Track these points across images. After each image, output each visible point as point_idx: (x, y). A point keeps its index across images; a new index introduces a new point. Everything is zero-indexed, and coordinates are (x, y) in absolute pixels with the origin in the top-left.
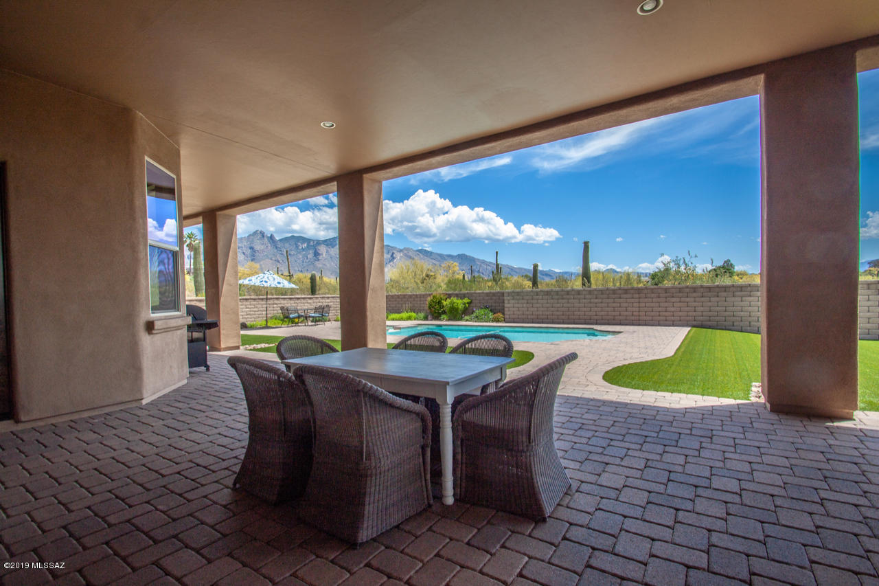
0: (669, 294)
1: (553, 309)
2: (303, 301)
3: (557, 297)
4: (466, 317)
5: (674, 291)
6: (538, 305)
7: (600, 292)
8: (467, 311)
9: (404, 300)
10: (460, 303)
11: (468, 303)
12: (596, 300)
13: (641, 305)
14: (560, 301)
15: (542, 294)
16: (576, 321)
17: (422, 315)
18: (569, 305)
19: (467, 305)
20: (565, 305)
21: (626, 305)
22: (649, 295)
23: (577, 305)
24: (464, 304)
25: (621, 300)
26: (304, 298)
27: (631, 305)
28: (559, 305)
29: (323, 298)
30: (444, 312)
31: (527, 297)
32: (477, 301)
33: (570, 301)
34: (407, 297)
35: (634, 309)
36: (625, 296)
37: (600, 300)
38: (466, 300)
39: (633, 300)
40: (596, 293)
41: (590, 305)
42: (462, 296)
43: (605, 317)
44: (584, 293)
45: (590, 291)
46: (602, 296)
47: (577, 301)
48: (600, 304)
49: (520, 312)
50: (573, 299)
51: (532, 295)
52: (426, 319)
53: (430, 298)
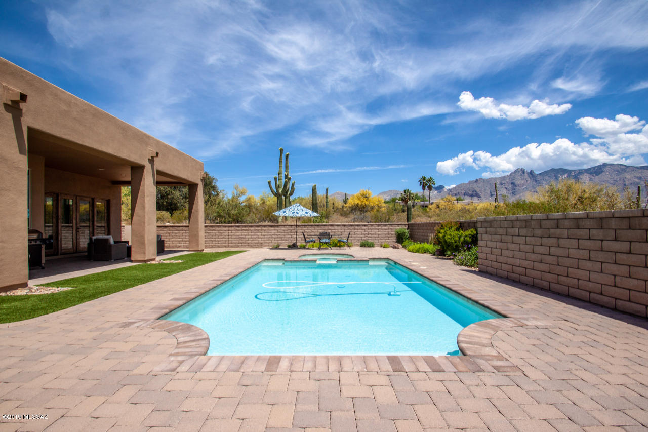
1: (533, 256)
2: (356, 228)
3: (538, 232)
6: (514, 246)
7: (625, 224)
10: (457, 236)
11: (471, 236)
12: (616, 246)
14: (545, 240)
15: (518, 224)
16: (572, 290)
17: (436, 248)
18: (559, 251)
19: (468, 239)
20: (553, 250)
23: (573, 252)
24: (465, 237)
26: (358, 225)
28: (542, 250)
31: (500, 231)
33: (562, 242)
37: (625, 246)
38: (469, 232)
40: (613, 223)
41: (601, 256)
43: (638, 294)
44: (588, 223)
45: (601, 218)
46: (631, 234)
47: (574, 242)
48: (624, 256)
49: (493, 257)
50: (568, 238)
51: (506, 226)
52: (434, 253)
53: (440, 227)
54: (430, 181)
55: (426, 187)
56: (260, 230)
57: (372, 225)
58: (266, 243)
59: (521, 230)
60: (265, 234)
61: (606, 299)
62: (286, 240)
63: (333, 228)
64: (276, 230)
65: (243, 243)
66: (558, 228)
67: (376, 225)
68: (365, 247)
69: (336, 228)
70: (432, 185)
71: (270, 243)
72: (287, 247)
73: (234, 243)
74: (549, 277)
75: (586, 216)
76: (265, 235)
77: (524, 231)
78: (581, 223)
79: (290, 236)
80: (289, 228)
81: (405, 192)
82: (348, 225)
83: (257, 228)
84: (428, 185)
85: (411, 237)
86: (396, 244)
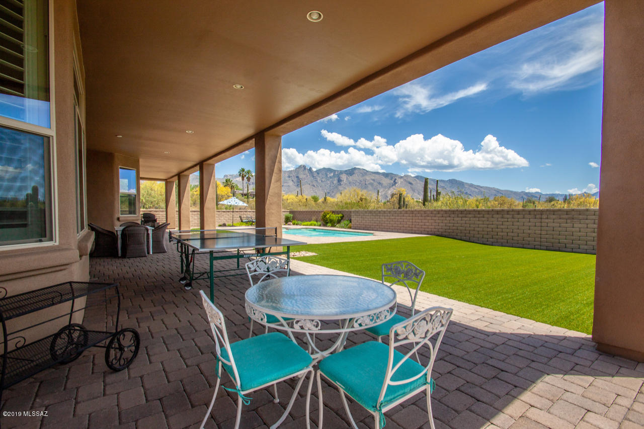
1: (373, 222)
4: (338, 225)
5: (428, 212)
6: (366, 219)
8: (339, 222)
10: (335, 217)
11: (341, 217)
13: (414, 221)
14: (376, 217)
16: (383, 229)
17: (319, 223)
19: (340, 218)
20: (378, 219)
21: (406, 220)
23: (384, 220)
24: (338, 217)
25: (404, 217)
28: (375, 220)
30: (328, 222)
31: (362, 215)
32: (346, 216)
34: (315, 212)
35: (409, 223)
36: (406, 215)
38: (340, 215)
39: (409, 218)
42: (338, 213)
43: (396, 227)
44: (387, 212)
47: (384, 217)
48: (394, 220)
49: (358, 223)
50: (382, 216)
51: (364, 213)
52: (320, 226)
53: (323, 213)
54: (248, 173)
55: (245, 178)
59: (369, 214)
66: (380, 213)
69: (249, 213)
70: (250, 176)
74: (377, 227)
78: (385, 212)
81: (227, 181)
84: (247, 176)
85: (293, 219)
86: (289, 223)
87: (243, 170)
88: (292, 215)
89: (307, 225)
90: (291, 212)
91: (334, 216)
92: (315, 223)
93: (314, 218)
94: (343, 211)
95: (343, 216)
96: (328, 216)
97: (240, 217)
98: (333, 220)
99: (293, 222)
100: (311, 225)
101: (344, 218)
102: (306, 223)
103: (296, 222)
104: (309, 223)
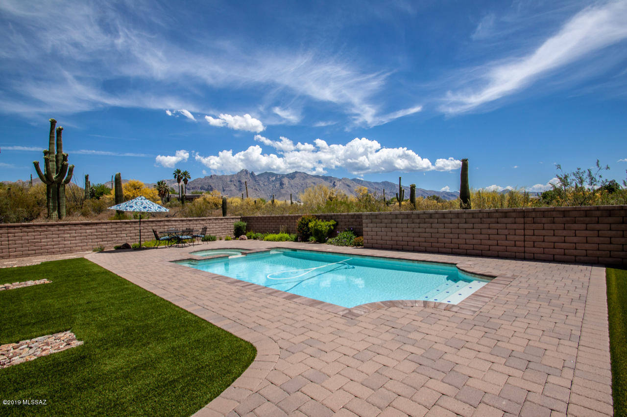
0: (568, 219)
1: (413, 234)
2: (195, 222)
3: (418, 221)
4: (330, 240)
6: (397, 230)
7: (471, 216)
8: (332, 233)
9: (282, 221)
10: (324, 226)
11: (333, 225)
12: (466, 226)
13: (528, 232)
14: (421, 225)
16: (440, 249)
17: (294, 236)
18: (432, 230)
19: (332, 227)
20: (427, 230)
21: (506, 232)
22: (538, 220)
23: (441, 230)
24: (330, 226)
25: (499, 226)
26: (196, 220)
27: (512, 232)
28: (419, 230)
29: (216, 219)
30: (311, 235)
31: (386, 221)
32: (342, 223)
33: (434, 225)
34: (284, 218)
35: (517, 238)
36: (504, 220)
37: (471, 226)
38: (332, 222)
39: (515, 226)
41: (458, 231)
42: (326, 218)
43: (477, 246)
44: (450, 216)
45: (458, 213)
46: (473, 220)
47: (442, 225)
48: (470, 230)
49: (378, 237)
50: (438, 223)
51: (391, 218)
52: (296, 240)
53: (300, 220)
54: (185, 175)
55: (182, 180)
56: (67, 230)
57: (210, 219)
58: (79, 246)
59: (403, 220)
60: (76, 235)
61: (461, 251)
62: (110, 241)
63: (170, 224)
64: (94, 229)
65: (38, 249)
66: (431, 218)
67: (214, 219)
68: (210, 241)
69: (174, 223)
70: (188, 179)
71: (84, 246)
72: (114, 249)
73: (20, 251)
74: (425, 244)
75: (449, 212)
76: (75, 237)
77: (406, 221)
78: (446, 216)
79: (115, 236)
80: (113, 226)
81: (159, 184)
82: (187, 220)
83: (61, 228)
84: (184, 178)
85: (248, 229)
86: (242, 236)
87: (179, 172)
88: (246, 224)
89: (274, 240)
90: (244, 219)
91: (322, 224)
92: (286, 235)
93: (283, 227)
94: (337, 215)
95: (337, 224)
96: (311, 225)
97: (155, 232)
98: (321, 231)
99: (249, 233)
100: (280, 240)
101: (339, 227)
102: (271, 236)
103: (253, 235)
104: (277, 236)
